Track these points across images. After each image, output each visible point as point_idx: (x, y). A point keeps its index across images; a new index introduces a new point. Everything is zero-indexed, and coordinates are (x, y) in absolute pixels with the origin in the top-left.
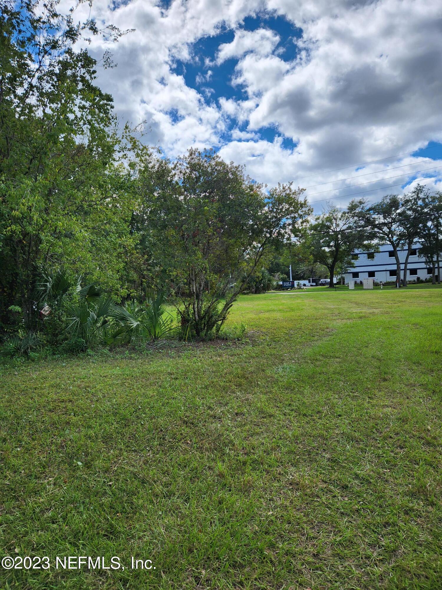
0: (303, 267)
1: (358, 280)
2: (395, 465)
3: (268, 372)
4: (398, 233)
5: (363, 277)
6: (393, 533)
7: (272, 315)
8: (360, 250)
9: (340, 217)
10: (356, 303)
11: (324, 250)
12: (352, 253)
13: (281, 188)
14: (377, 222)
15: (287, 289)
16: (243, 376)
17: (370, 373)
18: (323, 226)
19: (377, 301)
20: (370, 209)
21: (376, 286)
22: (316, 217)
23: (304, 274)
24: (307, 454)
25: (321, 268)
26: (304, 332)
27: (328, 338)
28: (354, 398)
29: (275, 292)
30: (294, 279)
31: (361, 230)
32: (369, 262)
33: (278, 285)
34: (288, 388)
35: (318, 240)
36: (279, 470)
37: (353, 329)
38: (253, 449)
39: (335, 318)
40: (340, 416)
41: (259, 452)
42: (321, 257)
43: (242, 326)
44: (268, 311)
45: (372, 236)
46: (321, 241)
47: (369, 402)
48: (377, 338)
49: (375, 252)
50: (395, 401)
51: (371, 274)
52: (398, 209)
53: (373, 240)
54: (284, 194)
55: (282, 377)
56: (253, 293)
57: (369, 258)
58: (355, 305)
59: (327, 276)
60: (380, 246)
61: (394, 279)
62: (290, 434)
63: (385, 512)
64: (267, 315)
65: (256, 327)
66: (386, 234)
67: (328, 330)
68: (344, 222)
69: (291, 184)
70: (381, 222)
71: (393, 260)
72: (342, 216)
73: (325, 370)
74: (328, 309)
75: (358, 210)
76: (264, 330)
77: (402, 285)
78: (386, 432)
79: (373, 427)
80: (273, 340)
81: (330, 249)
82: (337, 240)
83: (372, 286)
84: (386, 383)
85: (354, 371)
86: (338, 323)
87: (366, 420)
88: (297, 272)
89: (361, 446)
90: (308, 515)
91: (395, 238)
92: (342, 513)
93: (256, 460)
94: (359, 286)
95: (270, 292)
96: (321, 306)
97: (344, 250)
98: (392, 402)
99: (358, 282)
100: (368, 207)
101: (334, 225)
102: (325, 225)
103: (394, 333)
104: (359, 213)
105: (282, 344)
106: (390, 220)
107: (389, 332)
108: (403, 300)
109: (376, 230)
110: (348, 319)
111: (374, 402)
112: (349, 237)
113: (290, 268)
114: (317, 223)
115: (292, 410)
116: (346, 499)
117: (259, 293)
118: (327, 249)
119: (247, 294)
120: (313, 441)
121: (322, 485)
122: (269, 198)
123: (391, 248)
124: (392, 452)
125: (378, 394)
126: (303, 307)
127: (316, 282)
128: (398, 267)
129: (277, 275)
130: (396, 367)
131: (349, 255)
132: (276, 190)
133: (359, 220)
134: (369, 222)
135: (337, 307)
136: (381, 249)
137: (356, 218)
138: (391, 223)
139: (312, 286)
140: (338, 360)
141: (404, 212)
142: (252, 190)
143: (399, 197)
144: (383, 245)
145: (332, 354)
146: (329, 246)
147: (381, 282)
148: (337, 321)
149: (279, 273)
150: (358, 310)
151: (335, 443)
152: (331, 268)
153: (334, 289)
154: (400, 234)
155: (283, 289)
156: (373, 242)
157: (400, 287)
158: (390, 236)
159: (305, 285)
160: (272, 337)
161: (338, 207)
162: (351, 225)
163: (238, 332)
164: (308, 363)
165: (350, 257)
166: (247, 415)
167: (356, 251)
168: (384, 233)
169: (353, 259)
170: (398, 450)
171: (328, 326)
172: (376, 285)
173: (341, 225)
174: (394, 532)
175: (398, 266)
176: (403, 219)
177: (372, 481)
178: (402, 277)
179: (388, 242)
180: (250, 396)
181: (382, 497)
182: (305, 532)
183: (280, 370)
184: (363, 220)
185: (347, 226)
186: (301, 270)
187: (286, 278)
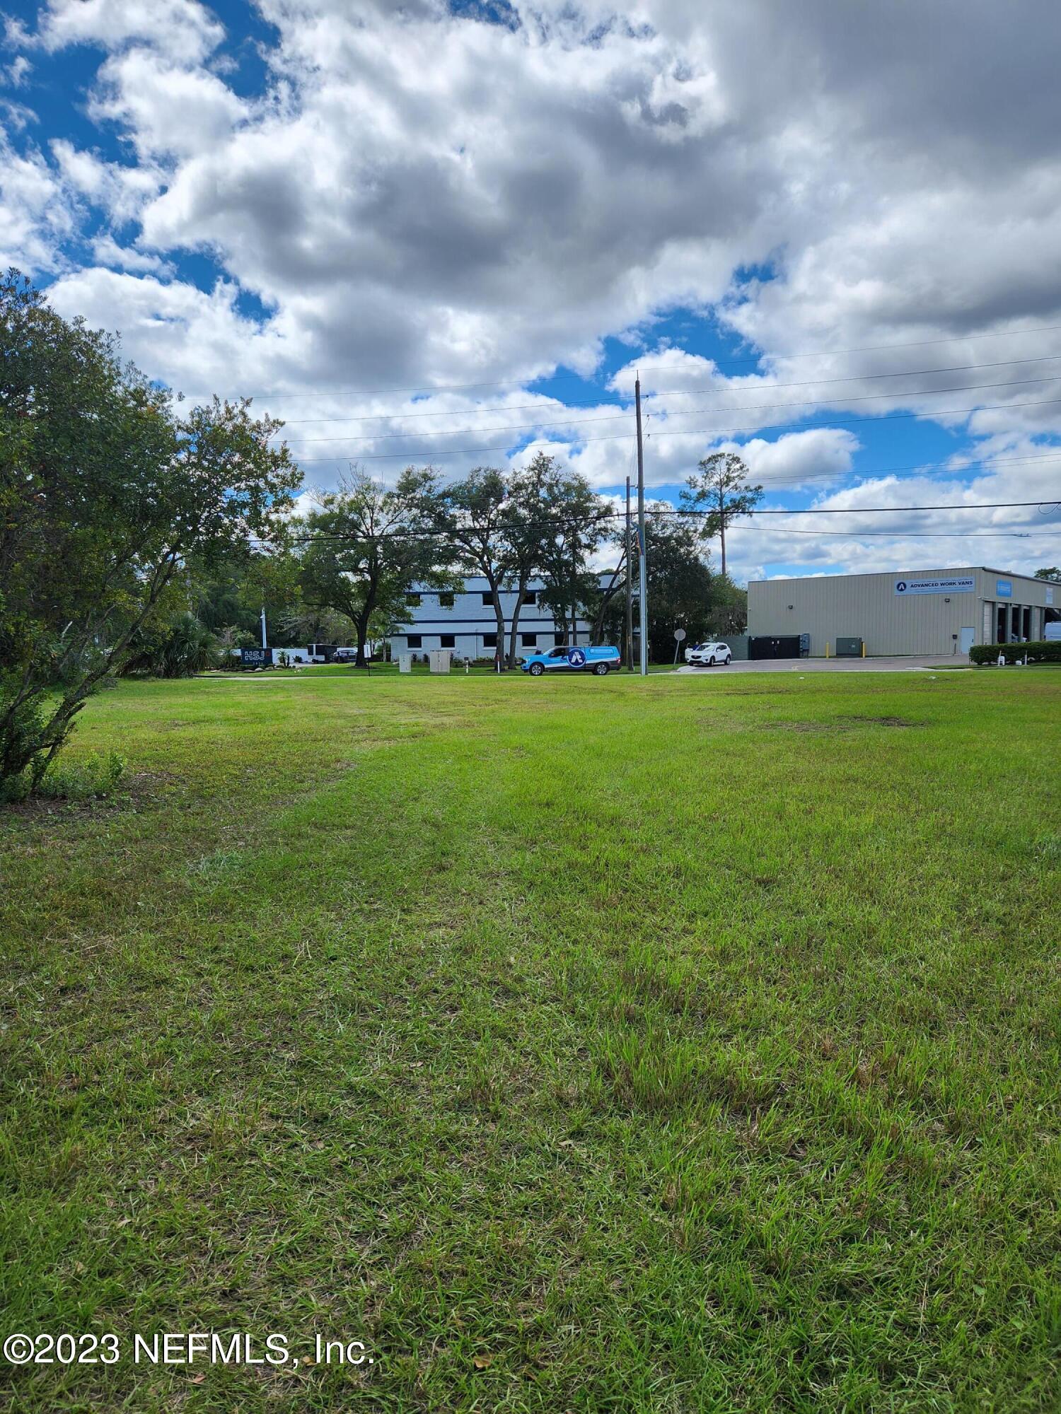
0: (295, 616)
1: (420, 652)
2: (436, 1049)
3: (170, 875)
4: (501, 554)
5: (431, 646)
6: (409, 1198)
7: (205, 733)
8: (423, 584)
9: (380, 503)
10: (411, 705)
11: (346, 578)
12: (407, 590)
13: (222, 410)
14: (459, 526)
15: (254, 668)
16: (98, 892)
17: (414, 855)
18: (341, 520)
19: (453, 699)
20: (445, 495)
21: (457, 666)
22: (326, 498)
23: (298, 633)
24: (241, 1059)
25: (338, 621)
26: (281, 773)
27: (334, 785)
28: (368, 916)
29: (223, 674)
30: (273, 643)
31: (426, 540)
32: (444, 613)
33: (229, 657)
34: (219, 908)
35: (329, 552)
36: (164, 1111)
37: (394, 762)
38: (99, 1073)
39: (360, 737)
40: (333, 959)
41: (116, 1077)
42: (337, 596)
43: (114, 760)
44: (196, 722)
45: (449, 556)
46: (338, 556)
47: (401, 920)
48: (440, 780)
49: (454, 593)
50: (455, 911)
51: (448, 640)
52: (501, 502)
53: (450, 563)
54: (229, 427)
55: (205, 883)
56: (158, 675)
57: (442, 604)
58: (406, 709)
59: (352, 640)
60: (465, 580)
61: (491, 652)
62: (205, 1019)
63: (399, 1156)
64: (190, 732)
65: (158, 762)
66: (476, 554)
67: (338, 766)
68: (389, 517)
69: (248, 404)
70: (467, 527)
71: (490, 612)
72: (385, 503)
73: (314, 857)
74: (345, 717)
75: (420, 493)
76: (177, 770)
77: (506, 668)
78: (425, 980)
79: (403, 973)
80: (198, 794)
81: (359, 578)
82: (373, 557)
83: (447, 669)
84: (442, 876)
85: (379, 854)
86: (365, 749)
87: (389, 960)
88: (282, 628)
89: (371, 1020)
90: (222, 1204)
91: (495, 564)
92: (305, 1180)
93: (106, 1099)
94: (421, 665)
95: (206, 673)
96: (330, 710)
97: (389, 582)
98: (449, 915)
99: (420, 656)
100: (439, 490)
101: (368, 521)
102: (346, 520)
103: (475, 768)
104: (423, 499)
105: (220, 802)
106: (485, 524)
107: (466, 766)
108: (504, 697)
109: (457, 542)
110: (386, 739)
111: (411, 919)
112: (401, 553)
113: (263, 617)
114: (327, 511)
115: (219, 962)
116: (321, 1145)
117: (177, 676)
118: (352, 578)
119: (143, 677)
120: (262, 1027)
121: (266, 1127)
122: (188, 430)
123: (487, 587)
124: (433, 1022)
125: (424, 900)
126: (288, 713)
127: (327, 653)
128: (500, 628)
129: (229, 631)
130: (468, 839)
131: (400, 594)
132: (209, 412)
133: (423, 516)
134: (443, 523)
135: (367, 711)
136: (468, 585)
137: (415, 511)
138: (488, 530)
139: (315, 662)
140: (349, 832)
141: (512, 509)
142: (142, 403)
143: (503, 474)
144: (471, 576)
145: (337, 821)
146: (356, 570)
147: (467, 659)
148: (363, 744)
149: (234, 628)
150: (412, 719)
151: (314, 1024)
152: (361, 623)
153: (367, 673)
154: (505, 556)
155: (244, 669)
156: (450, 568)
157: (502, 670)
158: (485, 558)
159: (298, 660)
160: (196, 787)
161: (375, 479)
162: (406, 525)
163: (102, 776)
164: (277, 843)
165: (404, 599)
166: (93, 989)
167: (417, 587)
168: (473, 551)
169: (409, 604)
170: (448, 1015)
171: (339, 755)
172: (456, 664)
173: (384, 524)
174: (411, 1194)
175: (499, 625)
176: (511, 523)
177: (381, 1093)
178: (507, 650)
179: (482, 572)
180: (108, 940)
181: (397, 1124)
182: (210, 1244)
183: (204, 865)
184: (430, 517)
185: (397, 526)
186: (290, 623)
187: (253, 641)
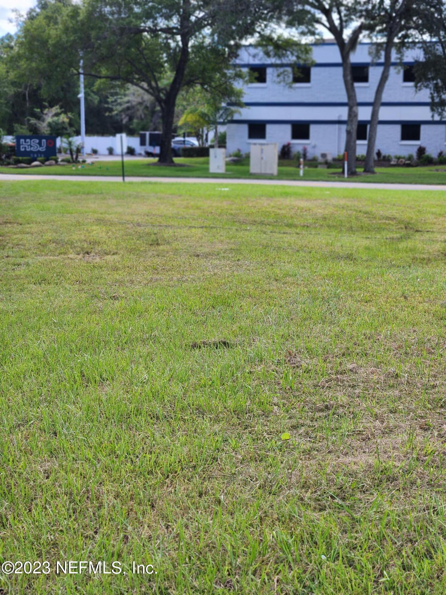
5: (277, 138)
23: (129, 117)
51: (301, 130)
77: (360, 170)
83: (274, 168)
88: (109, 110)
157: (350, 174)
186: (120, 104)
187: (67, 126)
